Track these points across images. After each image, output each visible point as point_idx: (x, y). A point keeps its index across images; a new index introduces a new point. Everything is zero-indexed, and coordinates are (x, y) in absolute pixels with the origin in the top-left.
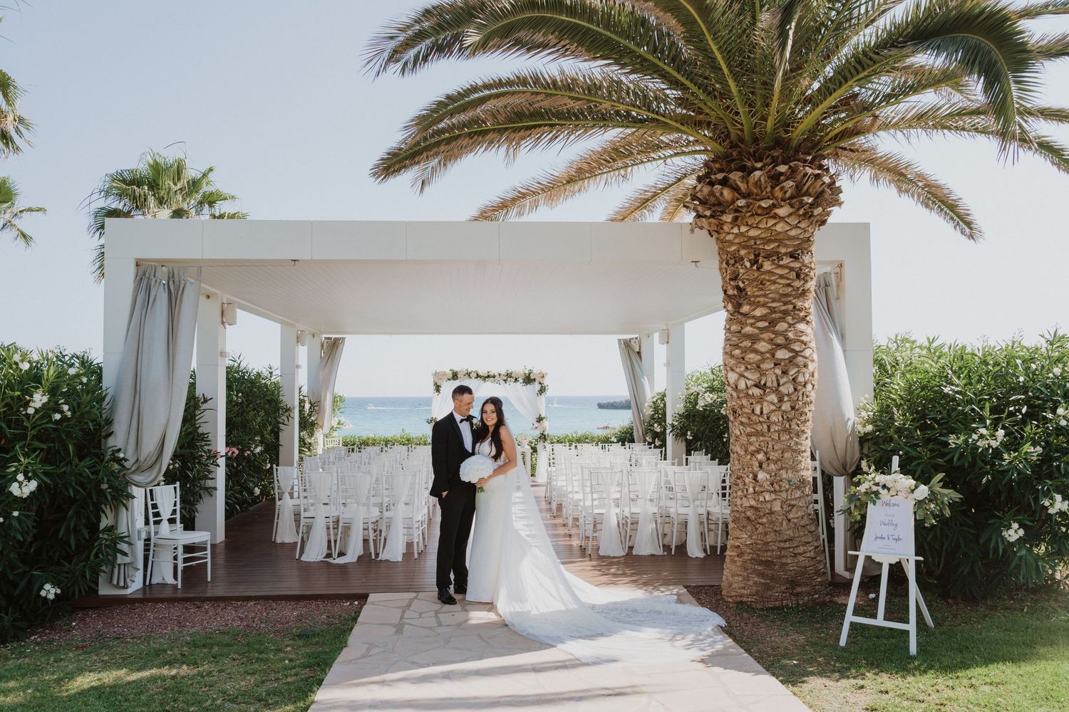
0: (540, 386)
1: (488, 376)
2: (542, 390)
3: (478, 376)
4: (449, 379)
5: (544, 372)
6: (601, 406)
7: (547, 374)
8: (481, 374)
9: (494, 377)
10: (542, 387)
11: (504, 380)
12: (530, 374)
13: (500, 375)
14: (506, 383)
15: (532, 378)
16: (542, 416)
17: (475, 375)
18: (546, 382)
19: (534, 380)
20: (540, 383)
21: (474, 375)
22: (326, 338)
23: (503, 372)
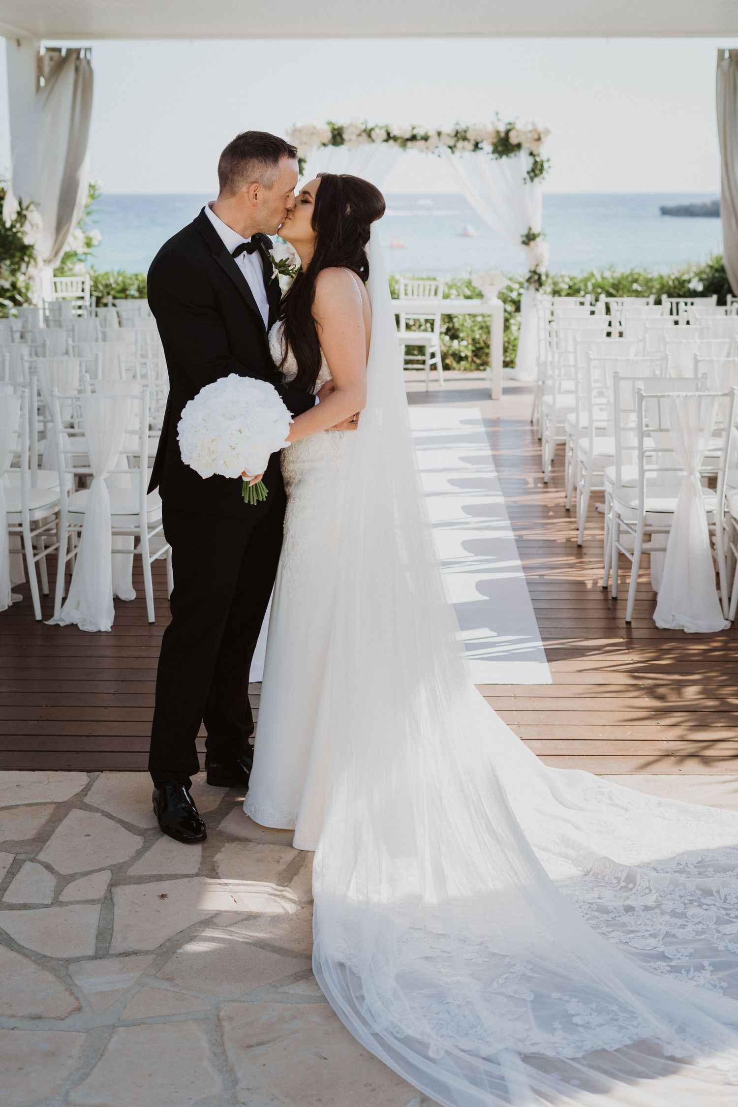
0: (531, 160)
1: (413, 138)
2: (536, 170)
3: (389, 137)
4: (324, 145)
5: (540, 127)
6: (666, 212)
7: (547, 132)
8: (395, 132)
9: (426, 138)
10: (536, 162)
11: (450, 147)
12: (508, 132)
13: (439, 134)
14: (453, 152)
15: (514, 140)
16: (536, 230)
17: (385, 136)
18: (544, 152)
19: (519, 146)
20: (531, 154)
21: (379, 134)
22: (49, 50)
23: (448, 128)
